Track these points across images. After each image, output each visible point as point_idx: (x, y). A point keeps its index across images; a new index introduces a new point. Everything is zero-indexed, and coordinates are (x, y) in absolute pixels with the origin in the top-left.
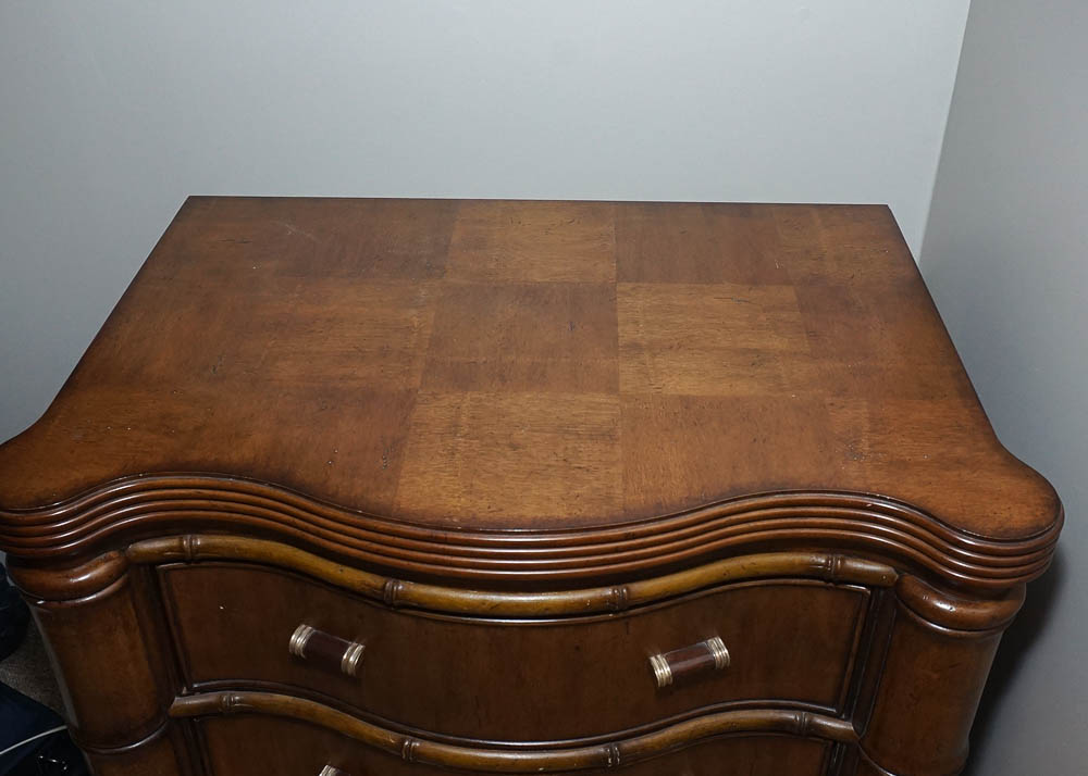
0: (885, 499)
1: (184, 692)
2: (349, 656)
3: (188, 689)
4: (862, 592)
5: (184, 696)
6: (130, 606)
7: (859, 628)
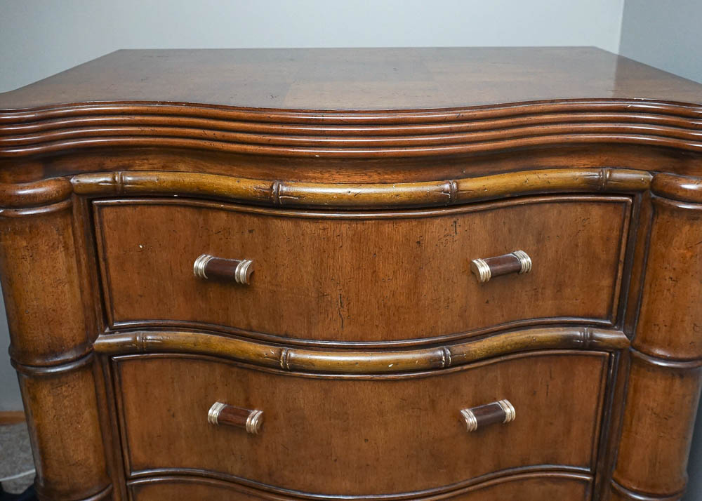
0: (640, 100)
1: (106, 331)
2: (240, 268)
3: (110, 329)
4: (626, 202)
5: (107, 334)
6: (70, 230)
7: (625, 235)
